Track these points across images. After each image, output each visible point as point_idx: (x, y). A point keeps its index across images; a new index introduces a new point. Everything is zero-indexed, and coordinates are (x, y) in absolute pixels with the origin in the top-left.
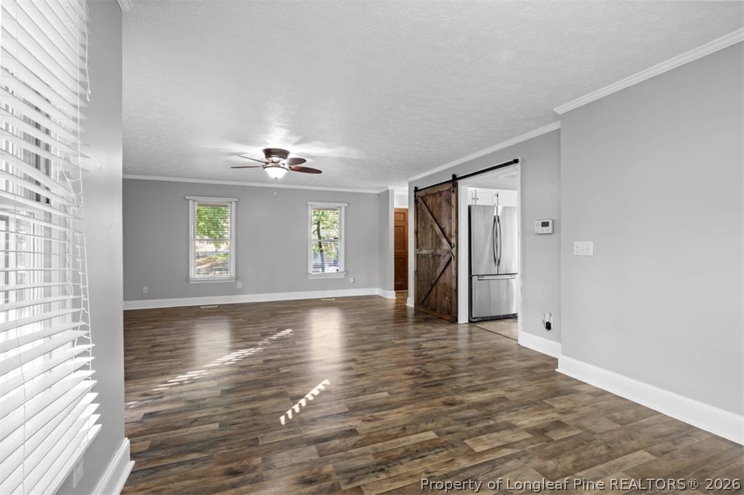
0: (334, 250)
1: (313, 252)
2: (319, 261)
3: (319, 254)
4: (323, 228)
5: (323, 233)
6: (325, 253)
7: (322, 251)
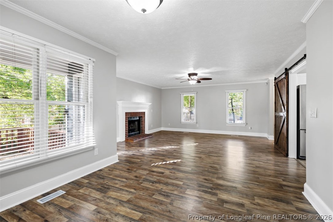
0: (240, 112)
1: (229, 113)
2: (232, 118)
3: (232, 114)
4: (234, 102)
5: (234, 104)
6: (235, 114)
7: (233, 113)
